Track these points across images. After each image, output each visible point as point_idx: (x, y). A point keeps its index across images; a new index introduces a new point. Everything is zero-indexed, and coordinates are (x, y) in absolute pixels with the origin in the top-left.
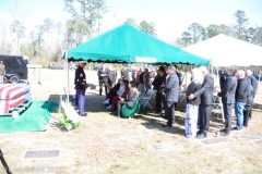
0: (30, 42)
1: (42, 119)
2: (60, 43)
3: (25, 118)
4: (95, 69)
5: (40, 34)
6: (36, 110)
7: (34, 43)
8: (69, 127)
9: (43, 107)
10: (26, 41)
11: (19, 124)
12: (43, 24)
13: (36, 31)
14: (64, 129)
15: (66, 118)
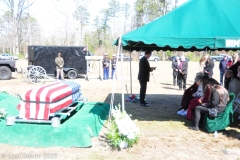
0: (95, 30)
1: (90, 129)
2: (128, 29)
3: (67, 128)
4: (171, 59)
5: (106, 20)
6: (84, 115)
7: (99, 32)
8: (122, 144)
10: (91, 29)
11: (58, 135)
12: (108, 7)
13: (102, 16)
15: (117, 131)
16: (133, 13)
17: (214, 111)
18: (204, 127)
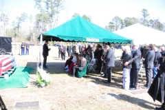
0: (12, 28)
1: (25, 79)
2: (32, 29)
3: (13, 79)
5: (19, 23)
6: (19, 73)
7: (15, 29)
8: (43, 84)
9: (24, 71)
10: (10, 27)
11: (9, 83)
12: (20, 16)
13: (17, 21)
14: (39, 86)
15: (41, 78)
16: (34, 20)
17: (81, 68)
18: (77, 76)
